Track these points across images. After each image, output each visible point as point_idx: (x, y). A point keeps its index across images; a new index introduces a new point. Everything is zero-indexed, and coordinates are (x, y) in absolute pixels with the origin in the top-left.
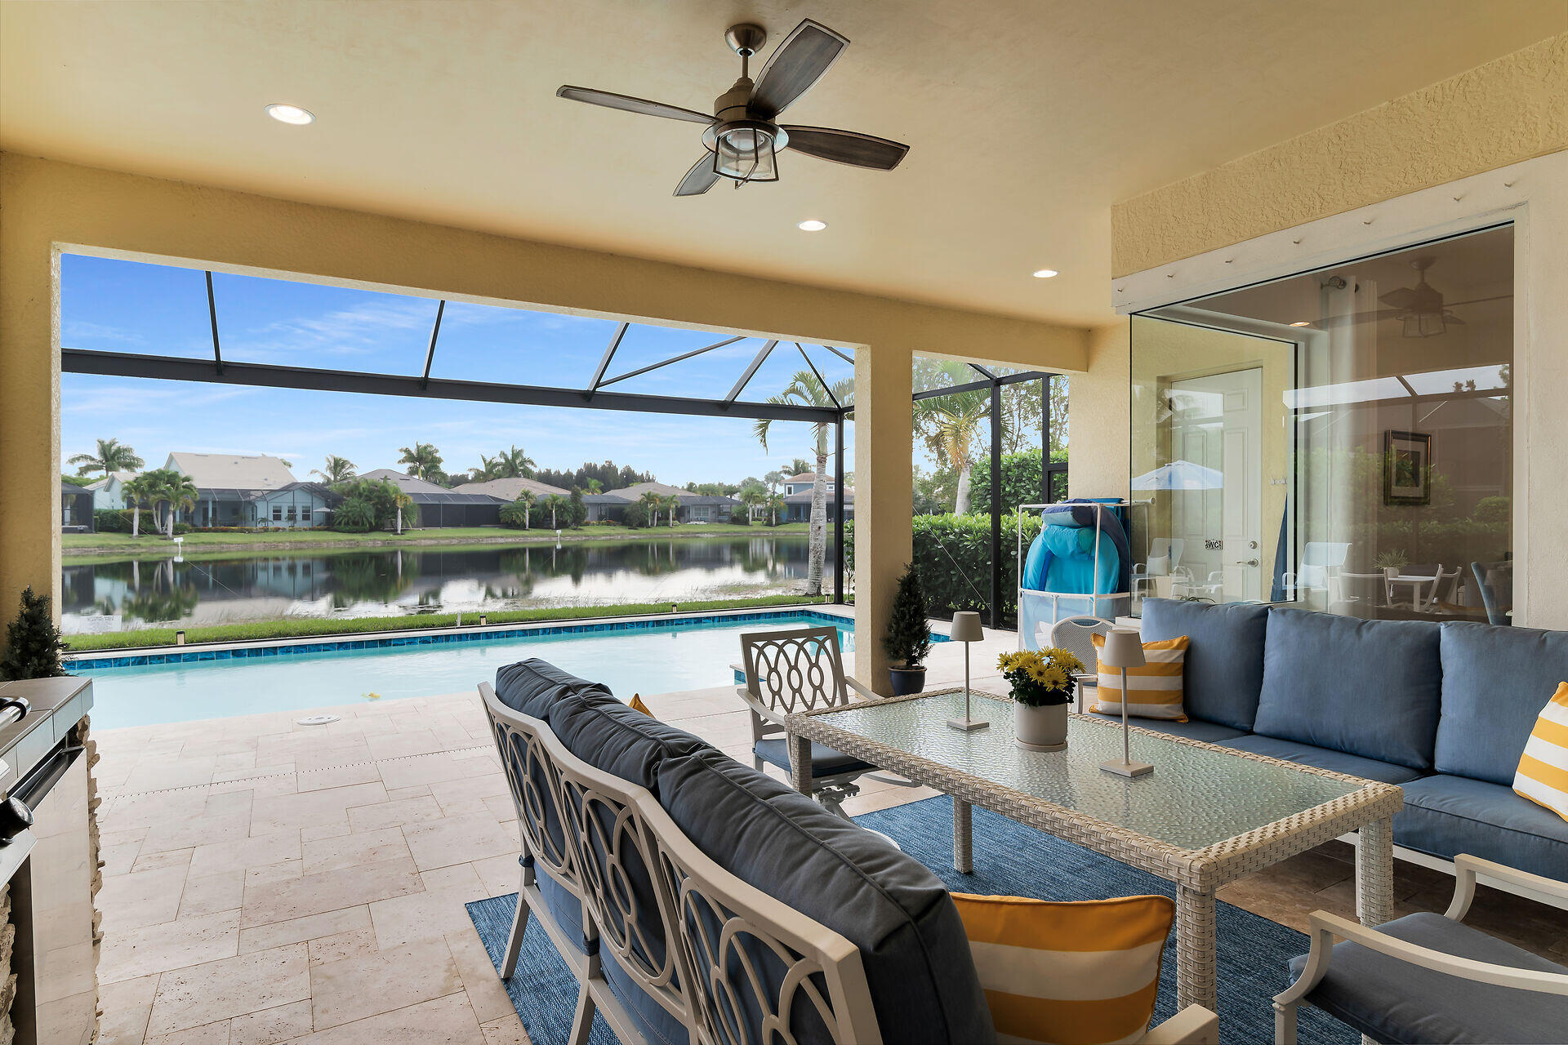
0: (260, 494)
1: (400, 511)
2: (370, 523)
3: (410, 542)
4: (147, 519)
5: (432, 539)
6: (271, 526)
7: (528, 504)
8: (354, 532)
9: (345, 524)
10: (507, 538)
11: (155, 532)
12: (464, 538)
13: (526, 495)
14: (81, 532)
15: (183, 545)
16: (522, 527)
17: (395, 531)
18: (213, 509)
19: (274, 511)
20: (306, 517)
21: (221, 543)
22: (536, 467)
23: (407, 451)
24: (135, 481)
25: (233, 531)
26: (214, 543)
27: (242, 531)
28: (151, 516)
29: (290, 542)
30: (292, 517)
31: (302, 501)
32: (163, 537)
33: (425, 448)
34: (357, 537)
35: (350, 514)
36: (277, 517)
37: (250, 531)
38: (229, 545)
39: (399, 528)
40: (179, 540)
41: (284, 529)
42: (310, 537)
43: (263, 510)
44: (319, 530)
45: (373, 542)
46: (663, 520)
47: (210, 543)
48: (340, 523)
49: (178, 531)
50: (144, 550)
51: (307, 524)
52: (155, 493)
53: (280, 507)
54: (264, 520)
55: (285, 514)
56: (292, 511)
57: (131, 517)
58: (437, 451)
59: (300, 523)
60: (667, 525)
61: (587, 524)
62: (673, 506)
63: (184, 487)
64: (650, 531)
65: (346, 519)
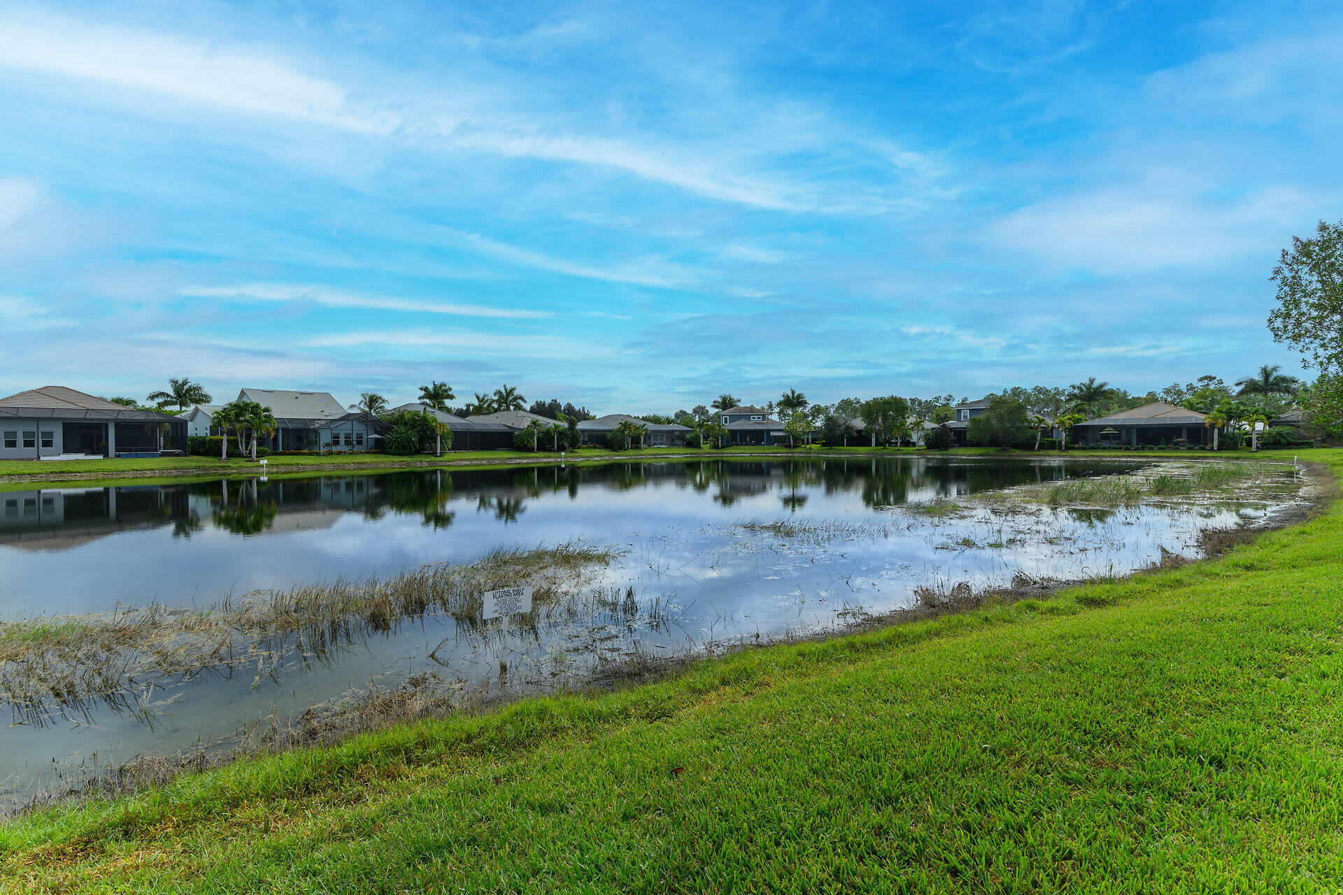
0: (322, 423)
1: (438, 437)
2: (415, 447)
3: (448, 463)
4: (233, 444)
5: (466, 460)
6: (333, 450)
7: (535, 431)
8: (402, 455)
9: (394, 448)
10: (524, 459)
11: (240, 456)
12: (490, 459)
13: (535, 424)
14: (177, 455)
15: (266, 466)
16: (531, 450)
17: (434, 454)
18: (282, 436)
19: (333, 438)
20: (359, 443)
21: (298, 464)
22: (525, 401)
25: (304, 454)
26: (291, 465)
27: (311, 454)
28: (236, 441)
29: (351, 463)
30: (348, 443)
31: (359, 428)
32: (248, 459)
33: (441, 386)
34: (406, 459)
35: (399, 440)
36: (336, 443)
37: (318, 454)
38: (304, 465)
39: (439, 452)
40: (262, 462)
41: (345, 453)
42: (368, 459)
43: (325, 438)
45: (420, 463)
46: (636, 443)
47: (288, 465)
48: (391, 447)
49: (261, 455)
50: (234, 471)
52: (241, 422)
53: (338, 434)
54: (324, 445)
55: (343, 439)
56: (349, 436)
57: (219, 442)
58: (449, 389)
59: (354, 448)
60: (638, 448)
61: (579, 448)
62: (644, 433)
63: (266, 416)
64: (627, 453)
65: (395, 444)
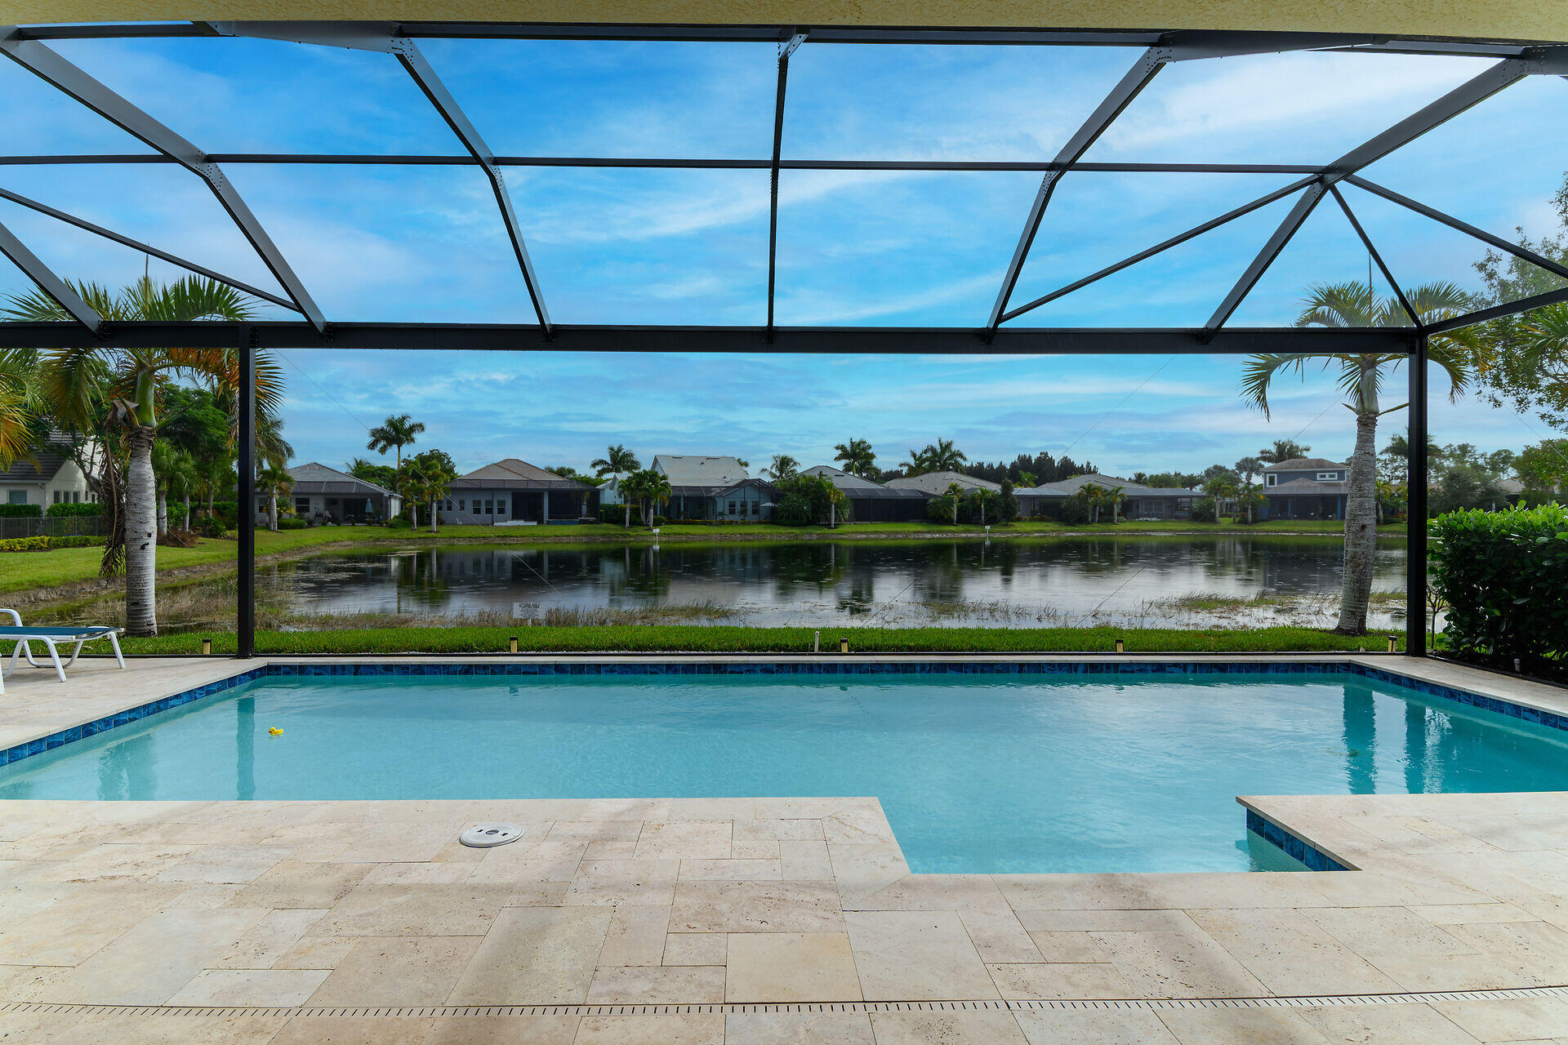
0: (718, 490)
1: (833, 506)
2: (808, 517)
3: (842, 536)
4: (635, 512)
5: (862, 533)
6: (727, 519)
7: (956, 498)
8: (794, 526)
9: (786, 517)
10: (934, 533)
11: (641, 524)
12: (892, 532)
13: (954, 488)
14: (591, 523)
15: (660, 535)
16: (949, 522)
17: (829, 526)
18: (684, 504)
19: (730, 506)
20: (755, 512)
21: (687, 534)
22: (965, 460)
23: (842, 448)
24: (627, 480)
25: (697, 524)
26: (682, 534)
27: (704, 524)
28: (638, 509)
29: (741, 534)
30: (744, 512)
31: (751, 496)
32: (646, 528)
33: (859, 444)
34: (796, 531)
35: (790, 509)
36: (732, 512)
37: (710, 524)
38: (696, 535)
39: (833, 523)
40: (657, 531)
41: (737, 522)
42: (757, 530)
43: (722, 505)
44: (765, 523)
45: (811, 535)
46: (1106, 516)
47: (679, 534)
48: (782, 517)
49: (657, 523)
50: (632, 539)
51: (755, 518)
52: (640, 490)
53: (735, 502)
54: (722, 514)
55: (738, 508)
56: (744, 505)
57: (625, 510)
58: (870, 447)
59: (750, 517)
60: (1112, 521)
61: (1019, 520)
62: (1119, 500)
63: (662, 485)
64: (1090, 528)
65: (787, 514)
